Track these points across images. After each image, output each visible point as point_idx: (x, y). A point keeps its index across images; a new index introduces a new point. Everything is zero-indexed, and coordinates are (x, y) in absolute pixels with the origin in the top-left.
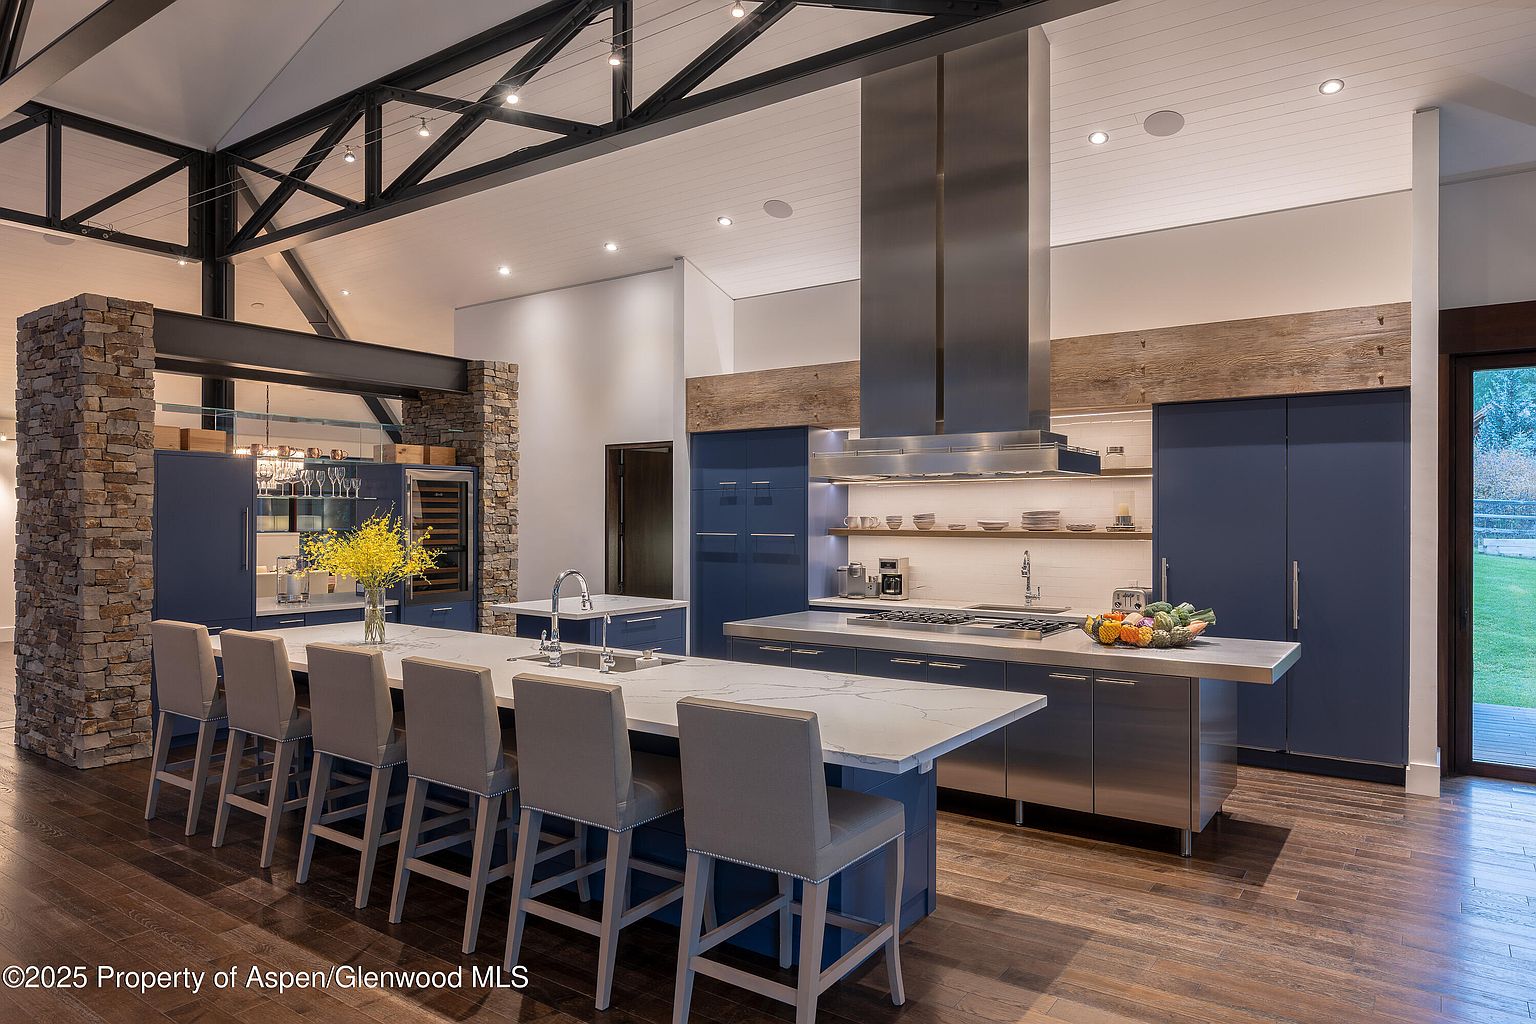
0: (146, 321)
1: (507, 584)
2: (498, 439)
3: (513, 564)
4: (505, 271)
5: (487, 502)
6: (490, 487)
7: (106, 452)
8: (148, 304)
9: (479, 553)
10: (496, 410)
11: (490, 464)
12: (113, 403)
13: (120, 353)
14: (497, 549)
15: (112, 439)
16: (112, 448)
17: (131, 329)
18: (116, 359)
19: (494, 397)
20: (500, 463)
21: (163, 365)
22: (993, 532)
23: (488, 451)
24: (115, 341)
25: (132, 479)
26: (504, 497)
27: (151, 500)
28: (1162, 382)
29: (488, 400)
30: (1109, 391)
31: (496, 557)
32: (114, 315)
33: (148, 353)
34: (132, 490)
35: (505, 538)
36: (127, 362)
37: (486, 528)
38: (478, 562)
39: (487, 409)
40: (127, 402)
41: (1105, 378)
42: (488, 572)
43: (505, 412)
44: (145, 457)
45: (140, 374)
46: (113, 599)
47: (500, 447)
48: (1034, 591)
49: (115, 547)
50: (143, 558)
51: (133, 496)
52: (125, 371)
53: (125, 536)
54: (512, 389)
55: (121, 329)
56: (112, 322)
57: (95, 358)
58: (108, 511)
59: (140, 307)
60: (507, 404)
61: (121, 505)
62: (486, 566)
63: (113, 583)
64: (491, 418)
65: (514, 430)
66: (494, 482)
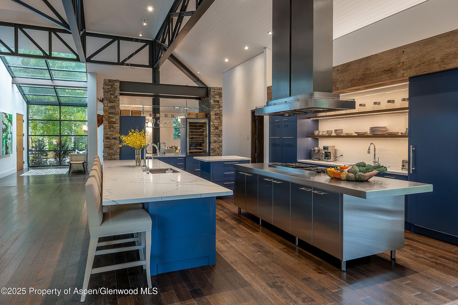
0: (118, 84)
1: (219, 152)
2: (216, 110)
3: (221, 146)
4: (227, 60)
5: (212, 128)
6: (213, 124)
7: (108, 117)
8: (118, 80)
9: (210, 143)
10: (215, 101)
11: (213, 117)
12: (110, 105)
13: (112, 92)
14: (215, 142)
15: (110, 113)
16: (110, 115)
17: (114, 86)
18: (111, 94)
19: (214, 98)
20: (216, 117)
21: (121, 94)
22: (361, 136)
23: (212, 113)
24: (110, 89)
25: (114, 123)
26: (218, 127)
27: (119, 128)
28: (411, 67)
29: (212, 98)
30: (390, 74)
31: (215, 144)
32: (110, 84)
33: (118, 92)
34: (114, 125)
35: (218, 138)
36: (113, 94)
37: (212, 136)
38: (209, 146)
39: (212, 101)
40: (113, 104)
41: (388, 69)
42: (212, 149)
43: (218, 102)
44: (118, 117)
45: (116, 97)
46: (110, 151)
47: (216, 112)
48: (377, 160)
49: (110, 139)
50: (117, 142)
51: (115, 127)
52: (113, 97)
53: (113, 136)
54: (220, 95)
55: (112, 86)
56: (110, 85)
57: (106, 94)
58: (109, 130)
59: (116, 81)
60: (219, 99)
61: (112, 129)
62: (211, 147)
63: (110, 147)
64: (214, 104)
65: (221, 107)
66: (214, 122)
